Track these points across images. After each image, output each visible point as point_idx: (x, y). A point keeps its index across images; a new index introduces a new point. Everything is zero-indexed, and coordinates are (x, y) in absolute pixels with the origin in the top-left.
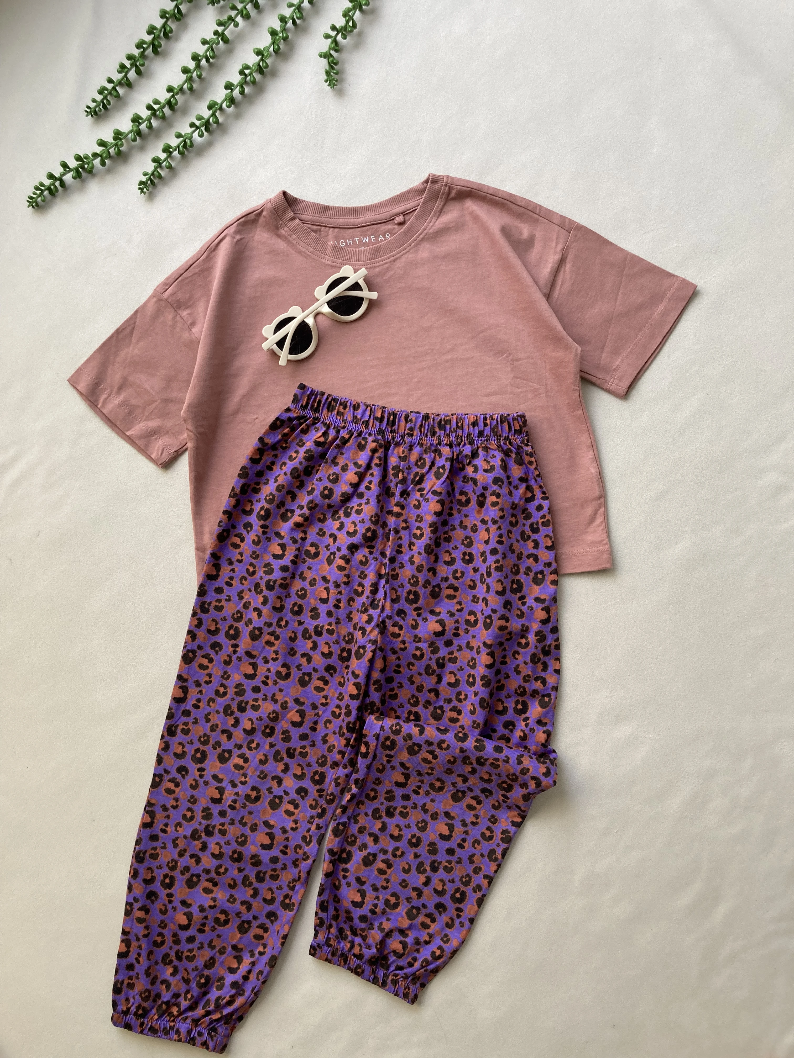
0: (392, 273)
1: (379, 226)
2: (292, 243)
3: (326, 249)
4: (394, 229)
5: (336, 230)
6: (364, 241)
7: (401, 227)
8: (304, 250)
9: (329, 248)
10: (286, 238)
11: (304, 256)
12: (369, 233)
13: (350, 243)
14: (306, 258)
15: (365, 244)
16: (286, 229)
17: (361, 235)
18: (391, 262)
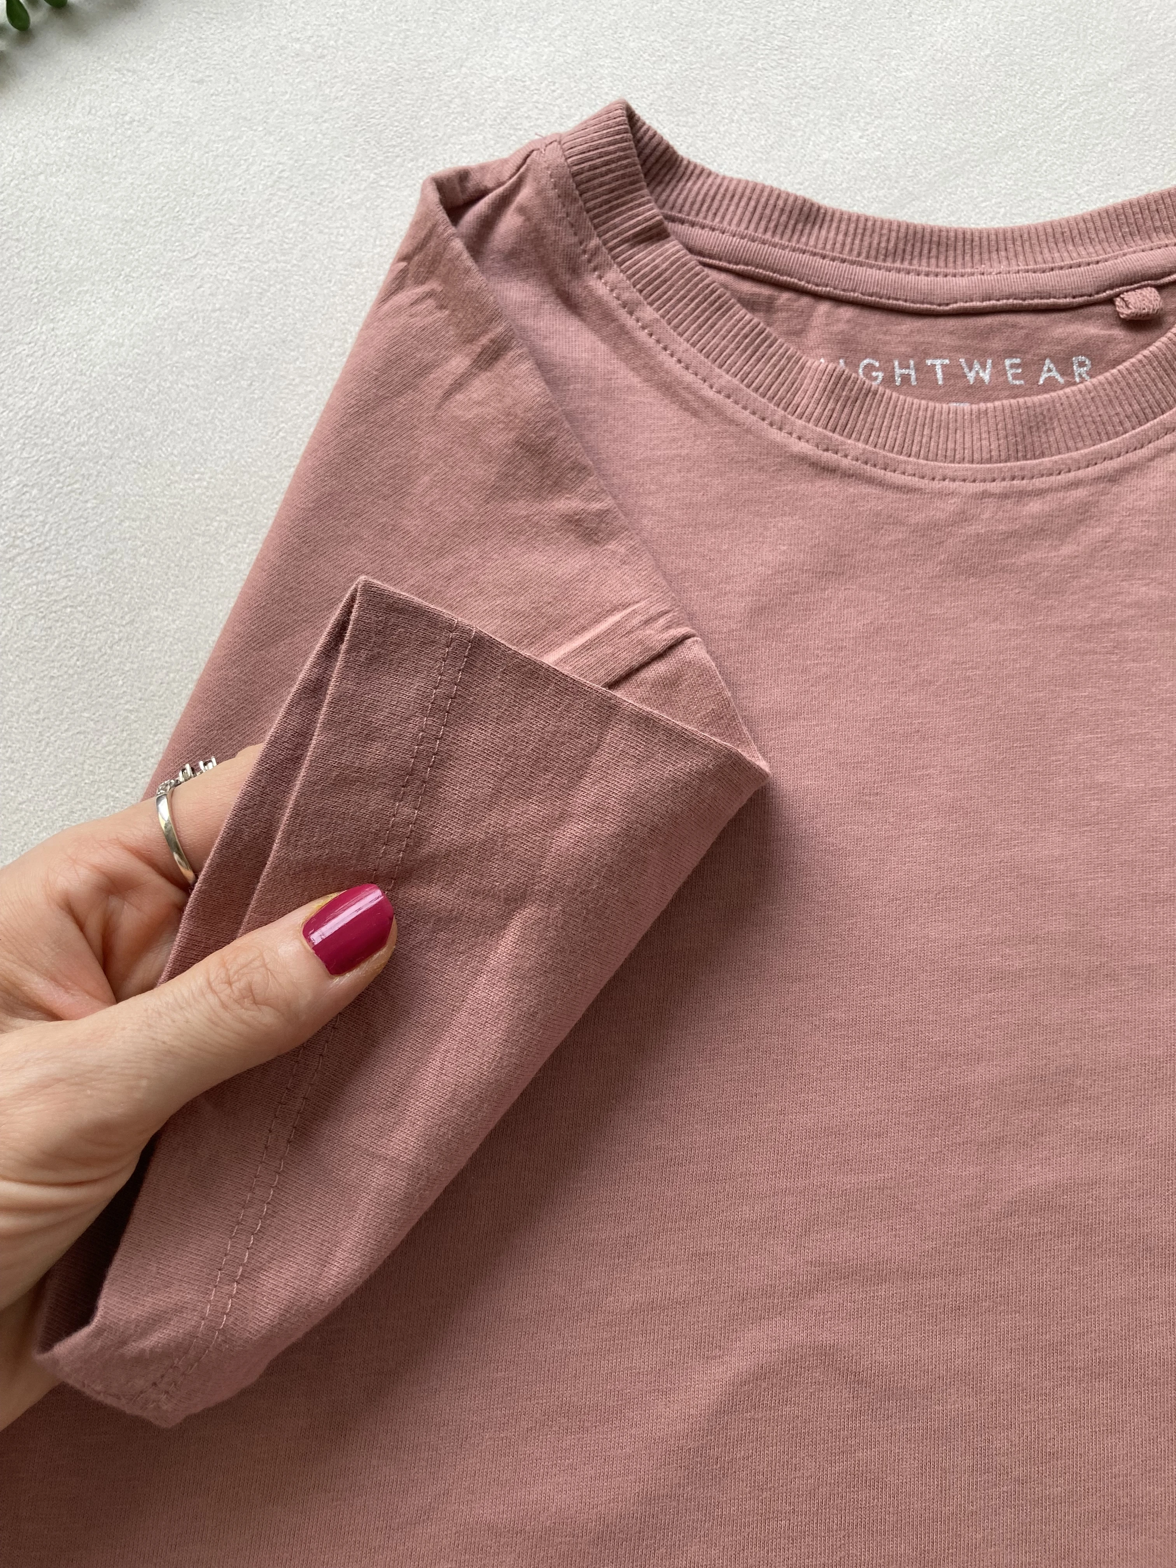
0: (1100, 531)
1: (1041, 320)
2: (633, 341)
3: (794, 388)
4: (1109, 340)
5: (846, 313)
6: (971, 376)
7: (1141, 338)
8: (689, 377)
9: (809, 385)
10: (608, 316)
11: (685, 406)
12: (996, 344)
13: (906, 379)
14: (695, 413)
15: (977, 391)
16: (613, 275)
17: (958, 349)
18: (1098, 479)
